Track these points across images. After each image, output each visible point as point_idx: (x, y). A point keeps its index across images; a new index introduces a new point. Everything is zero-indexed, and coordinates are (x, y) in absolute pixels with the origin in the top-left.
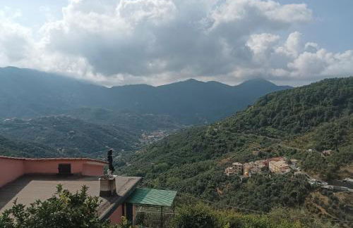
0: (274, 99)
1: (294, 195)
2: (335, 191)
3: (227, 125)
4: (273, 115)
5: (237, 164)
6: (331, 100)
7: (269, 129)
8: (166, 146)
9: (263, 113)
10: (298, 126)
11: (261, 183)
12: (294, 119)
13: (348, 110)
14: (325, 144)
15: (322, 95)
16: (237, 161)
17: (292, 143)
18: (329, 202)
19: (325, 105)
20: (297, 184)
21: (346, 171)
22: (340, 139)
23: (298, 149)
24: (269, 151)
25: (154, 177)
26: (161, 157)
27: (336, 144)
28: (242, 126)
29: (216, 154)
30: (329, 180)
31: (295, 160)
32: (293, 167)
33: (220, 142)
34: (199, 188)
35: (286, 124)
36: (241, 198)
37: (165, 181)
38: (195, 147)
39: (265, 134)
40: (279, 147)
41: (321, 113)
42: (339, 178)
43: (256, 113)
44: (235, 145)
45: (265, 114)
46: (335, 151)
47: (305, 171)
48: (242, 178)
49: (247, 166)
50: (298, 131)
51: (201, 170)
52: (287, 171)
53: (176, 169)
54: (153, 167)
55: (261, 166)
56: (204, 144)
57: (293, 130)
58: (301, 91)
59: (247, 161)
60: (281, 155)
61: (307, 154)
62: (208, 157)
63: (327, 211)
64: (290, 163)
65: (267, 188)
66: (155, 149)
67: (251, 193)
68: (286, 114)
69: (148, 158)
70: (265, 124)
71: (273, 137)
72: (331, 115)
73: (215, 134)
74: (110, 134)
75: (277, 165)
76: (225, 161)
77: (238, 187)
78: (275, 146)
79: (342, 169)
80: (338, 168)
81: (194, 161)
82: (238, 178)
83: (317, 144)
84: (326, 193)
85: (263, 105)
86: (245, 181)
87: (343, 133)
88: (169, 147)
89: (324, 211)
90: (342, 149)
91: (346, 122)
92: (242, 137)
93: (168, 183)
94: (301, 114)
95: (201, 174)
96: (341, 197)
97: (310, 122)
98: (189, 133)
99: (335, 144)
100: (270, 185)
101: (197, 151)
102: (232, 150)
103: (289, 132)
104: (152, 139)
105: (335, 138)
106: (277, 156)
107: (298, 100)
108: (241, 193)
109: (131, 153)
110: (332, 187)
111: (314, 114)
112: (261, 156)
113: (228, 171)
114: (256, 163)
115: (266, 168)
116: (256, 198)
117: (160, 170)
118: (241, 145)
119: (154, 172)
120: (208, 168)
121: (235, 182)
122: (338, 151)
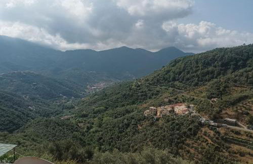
0: (181, 62)
1: (190, 129)
2: (218, 127)
3: (147, 80)
4: (180, 73)
5: (152, 108)
6: (220, 63)
7: (177, 83)
8: (104, 95)
9: (173, 72)
10: (196, 81)
11: (168, 121)
12: (194, 76)
13: (230, 71)
14: (214, 94)
15: (214, 60)
16: (153, 106)
17: (192, 93)
18: (214, 135)
19: (215, 67)
20: (193, 122)
21: (226, 113)
22: (223, 90)
23: (195, 98)
24: (176, 99)
25: (94, 117)
26: (100, 102)
27: (222, 94)
28: (158, 80)
29: (139, 101)
30: (215, 119)
31: (193, 105)
32: (191, 110)
33: (142, 92)
34: (126, 124)
35: (188, 79)
36: (154, 132)
37: (102, 120)
38: (125, 95)
39: (173, 86)
40: (183, 96)
41: (212, 72)
42: (222, 118)
43: (168, 71)
44: (153, 95)
45: (174, 72)
46: (220, 99)
47: (199, 112)
48: (155, 117)
49: (159, 109)
50: (196, 85)
51: (128, 112)
52: (187, 113)
53: (110, 111)
54: (94, 110)
55: (169, 109)
56: (131, 94)
57: (193, 84)
58: (200, 56)
59: (160, 106)
60: (184, 101)
61: (201, 101)
62: (133, 103)
63: (212, 141)
64: (189, 107)
65: (172, 125)
66: (96, 97)
67: (161, 128)
68: (188, 73)
69: (91, 104)
70: (174, 80)
71: (179, 89)
72: (219, 74)
73: (139, 86)
74: (64, 86)
75: (180, 109)
76: (145, 105)
77: (152, 124)
78: (180, 95)
79: (224, 112)
80: (221, 111)
81: (123, 105)
82: (153, 118)
83: (209, 94)
84: (212, 128)
85: (173, 66)
86: (158, 120)
87: (226, 87)
88: (106, 95)
89: (210, 141)
90: (225, 98)
91: (229, 79)
92: (158, 89)
93: (104, 121)
94: (199, 73)
95: (127, 115)
96: (222, 131)
97: (204, 78)
98: (120, 86)
99: (220, 94)
100: (174, 123)
101: (126, 98)
102: (150, 98)
103: (190, 85)
104: (95, 89)
105: (221, 90)
106: (181, 103)
107: (197, 63)
108: (154, 128)
109: (79, 99)
110: (216, 124)
111: (208, 73)
112: (170, 102)
113: (147, 113)
114: (165, 107)
115: (172, 111)
116: (164, 132)
117: (99, 112)
118: (157, 94)
119: (94, 113)
120: (133, 111)
121: (151, 121)
122: (221, 99)
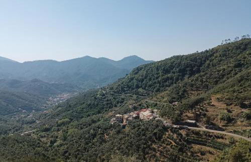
0: (143, 69)
1: (155, 134)
2: (181, 128)
3: (112, 89)
4: (143, 80)
5: (118, 115)
6: (178, 69)
7: (140, 90)
8: (68, 106)
9: (136, 79)
10: (158, 87)
11: (134, 127)
12: (155, 83)
13: (187, 76)
14: (174, 98)
15: (172, 67)
16: (119, 114)
17: (155, 99)
18: (177, 137)
19: (174, 73)
20: (157, 126)
21: (186, 116)
22: (183, 94)
23: (158, 103)
24: (140, 105)
25: (58, 130)
26: (64, 114)
27: (181, 98)
28: (122, 88)
29: (105, 109)
30: (176, 122)
31: (156, 110)
32: (155, 115)
33: (108, 100)
34: (92, 135)
35: (150, 86)
36: (121, 139)
37: (67, 132)
38: (90, 105)
39: (137, 93)
40: (147, 102)
41: (172, 78)
42: (183, 120)
43: (132, 79)
44: (118, 102)
45: (137, 80)
46: (180, 103)
47: (162, 117)
48: (122, 124)
49: (126, 116)
50: (158, 90)
51: (94, 122)
52: (151, 118)
53: (75, 123)
54: (57, 123)
55: (134, 116)
56: (96, 103)
57: (155, 90)
58: (160, 64)
59: (125, 113)
60: (148, 107)
61: (163, 106)
62: (99, 112)
63: (176, 143)
64: (153, 112)
65: (138, 131)
66: (60, 108)
67: (128, 135)
68: (150, 79)
69: (53, 116)
70: (138, 87)
71: (142, 95)
72: (177, 79)
73: (104, 95)
74: (23, 99)
75: (145, 114)
76: (110, 114)
77: (119, 132)
78: (143, 102)
79: (184, 114)
80: (182, 114)
81: (89, 115)
82: (119, 125)
83: (170, 98)
84: (174, 131)
85: (136, 73)
86: (124, 127)
87: (185, 91)
88: (70, 106)
89: (174, 144)
90: (184, 101)
91: (186, 83)
92: (123, 97)
93: (69, 133)
94: (159, 79)
95: (93, 125)
96: (183, 132)
97: (165, 84)
98: (85, 96)
100: (140, 128)
101: (91, 108)
102: (116, 106)
103: (153, 92)
104: (58, 101)
105: (180, 94)
106: (145, 108)
107: (158, 69)
108: (121, 136)
109: (40, 113)
110: (178, 126)
111: (168, 79)
112: (135, 109)
113: (112, 121)
114: (131, 114)
115: (138, 117)
116: (131, 138)
117: (63, 124)
118: (122, 102)
119: (59, 126)
120: (99, 120)
121: (118, 129)
122: (181, 103)
